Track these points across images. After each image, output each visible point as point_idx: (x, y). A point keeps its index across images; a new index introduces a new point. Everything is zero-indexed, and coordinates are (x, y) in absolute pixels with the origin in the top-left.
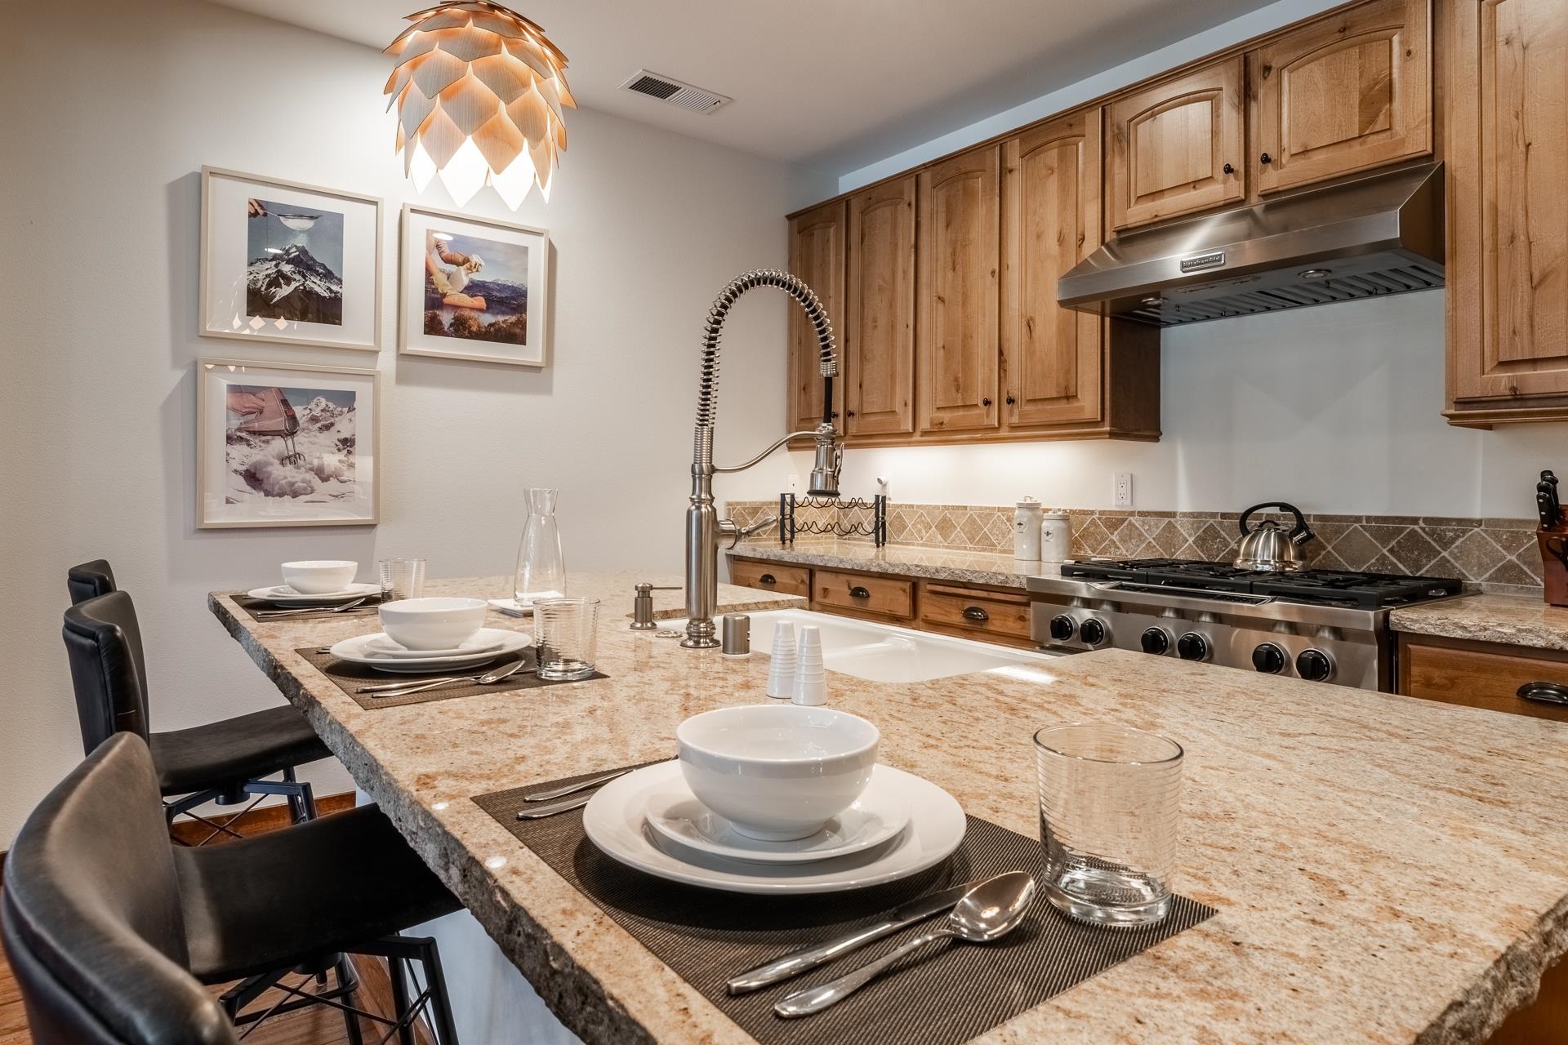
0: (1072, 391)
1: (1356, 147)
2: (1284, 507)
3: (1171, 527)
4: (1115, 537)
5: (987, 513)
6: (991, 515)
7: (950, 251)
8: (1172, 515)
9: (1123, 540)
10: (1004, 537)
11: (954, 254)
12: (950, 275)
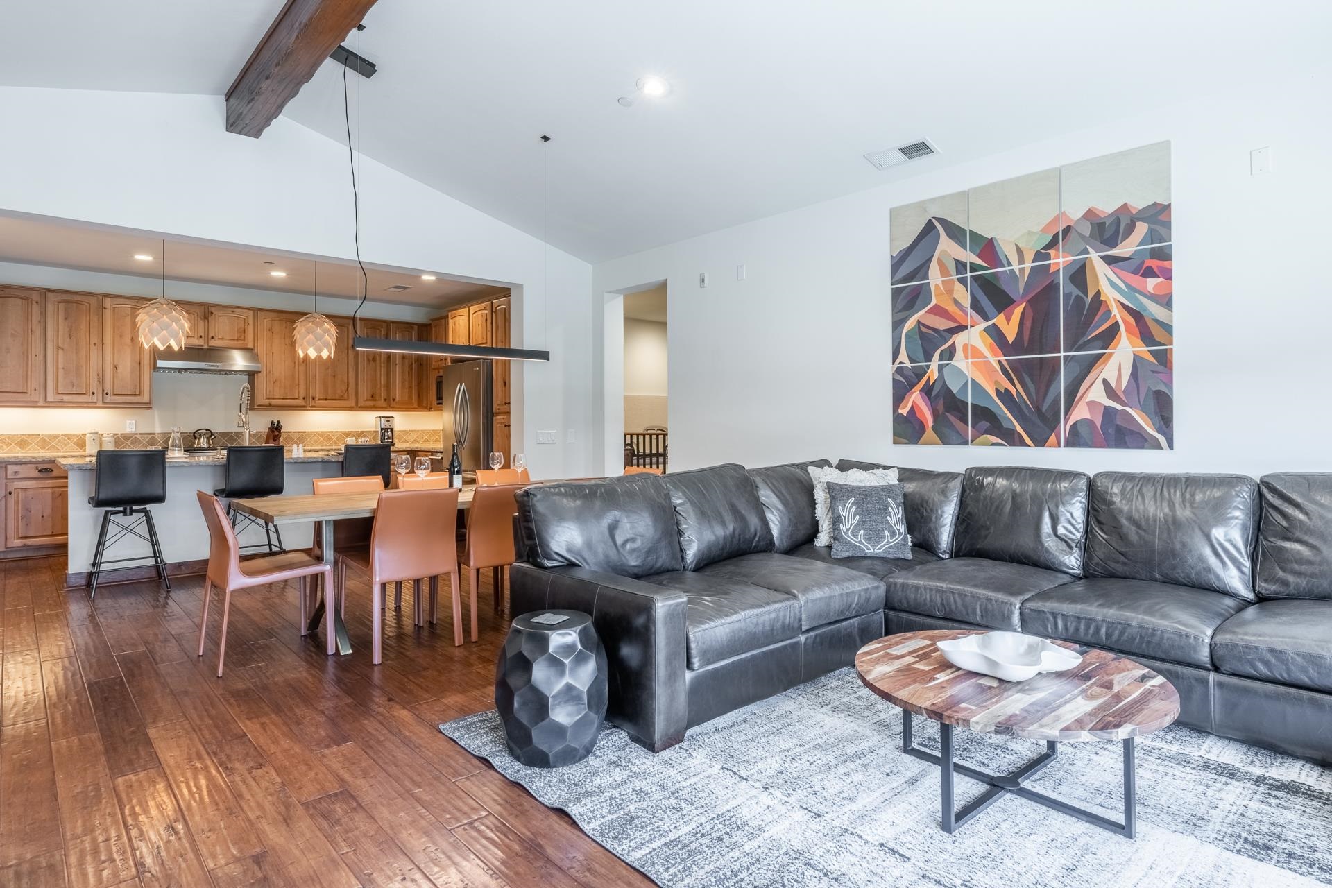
0: (138, 393)
1: (236, 342)
2: (207, 430)
3: (153, 438)
4: (128, 442)
5: (54, 437)
6: (57, 437)
7: (67, 330)
8: (154, 434)
9: (132, 443)
10: (65, 445)
11: (70, 331)
12: (68, 340)
